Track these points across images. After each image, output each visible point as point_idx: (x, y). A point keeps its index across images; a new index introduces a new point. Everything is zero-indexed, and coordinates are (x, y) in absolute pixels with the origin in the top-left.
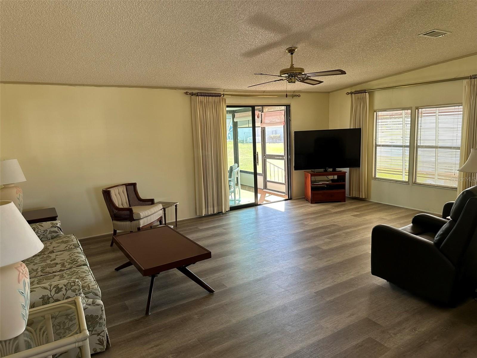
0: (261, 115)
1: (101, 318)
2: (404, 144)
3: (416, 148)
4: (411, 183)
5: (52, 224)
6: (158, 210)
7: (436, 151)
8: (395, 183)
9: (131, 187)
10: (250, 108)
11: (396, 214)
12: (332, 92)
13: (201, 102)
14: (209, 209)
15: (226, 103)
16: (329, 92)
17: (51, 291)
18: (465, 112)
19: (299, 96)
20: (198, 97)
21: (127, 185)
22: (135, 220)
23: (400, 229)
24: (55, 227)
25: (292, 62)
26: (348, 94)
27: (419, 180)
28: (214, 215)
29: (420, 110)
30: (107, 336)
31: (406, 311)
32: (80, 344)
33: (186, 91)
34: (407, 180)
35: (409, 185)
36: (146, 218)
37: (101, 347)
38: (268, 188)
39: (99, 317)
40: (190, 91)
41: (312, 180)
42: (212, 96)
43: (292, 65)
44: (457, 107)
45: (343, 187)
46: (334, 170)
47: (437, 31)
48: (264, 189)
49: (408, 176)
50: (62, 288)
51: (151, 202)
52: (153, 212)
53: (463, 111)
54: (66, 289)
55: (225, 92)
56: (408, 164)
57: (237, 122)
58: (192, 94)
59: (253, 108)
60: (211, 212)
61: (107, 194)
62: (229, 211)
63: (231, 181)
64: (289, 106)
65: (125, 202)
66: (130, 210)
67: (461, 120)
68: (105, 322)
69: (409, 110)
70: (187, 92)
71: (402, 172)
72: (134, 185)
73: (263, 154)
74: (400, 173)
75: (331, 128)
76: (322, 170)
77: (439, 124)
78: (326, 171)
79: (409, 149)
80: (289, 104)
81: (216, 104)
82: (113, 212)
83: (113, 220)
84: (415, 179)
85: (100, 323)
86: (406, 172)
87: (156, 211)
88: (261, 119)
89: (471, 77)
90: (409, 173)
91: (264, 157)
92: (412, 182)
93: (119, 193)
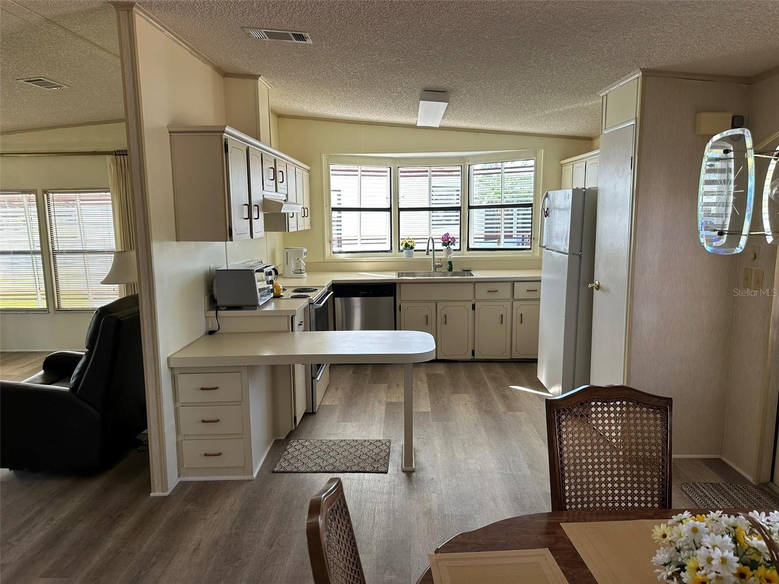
2: (32, 250)
3: (53, 254)
4: (51, 310)
7: (84, 257)
8: (25, 313)
11: (31, 364)
18: (115, 202)
23: (24, 382)
27: (65, 305)
29: (50, 195)
31: (40, 501)
34: (46, 307)
35: (48, 314)
44: (104, 194)
47: (46, 80)
49: (45, 301)
53: (112, 199)
56: (43, 281)
67: (111, 212)
69: (32, 195)
71: (35, 295)
74: (33, 296)
77: (83, 218)
79: (41, 257)
84: (58, 302)
86: (42, 294)
89: (115, 152)
90: (46, 294)
92: (54, 308)
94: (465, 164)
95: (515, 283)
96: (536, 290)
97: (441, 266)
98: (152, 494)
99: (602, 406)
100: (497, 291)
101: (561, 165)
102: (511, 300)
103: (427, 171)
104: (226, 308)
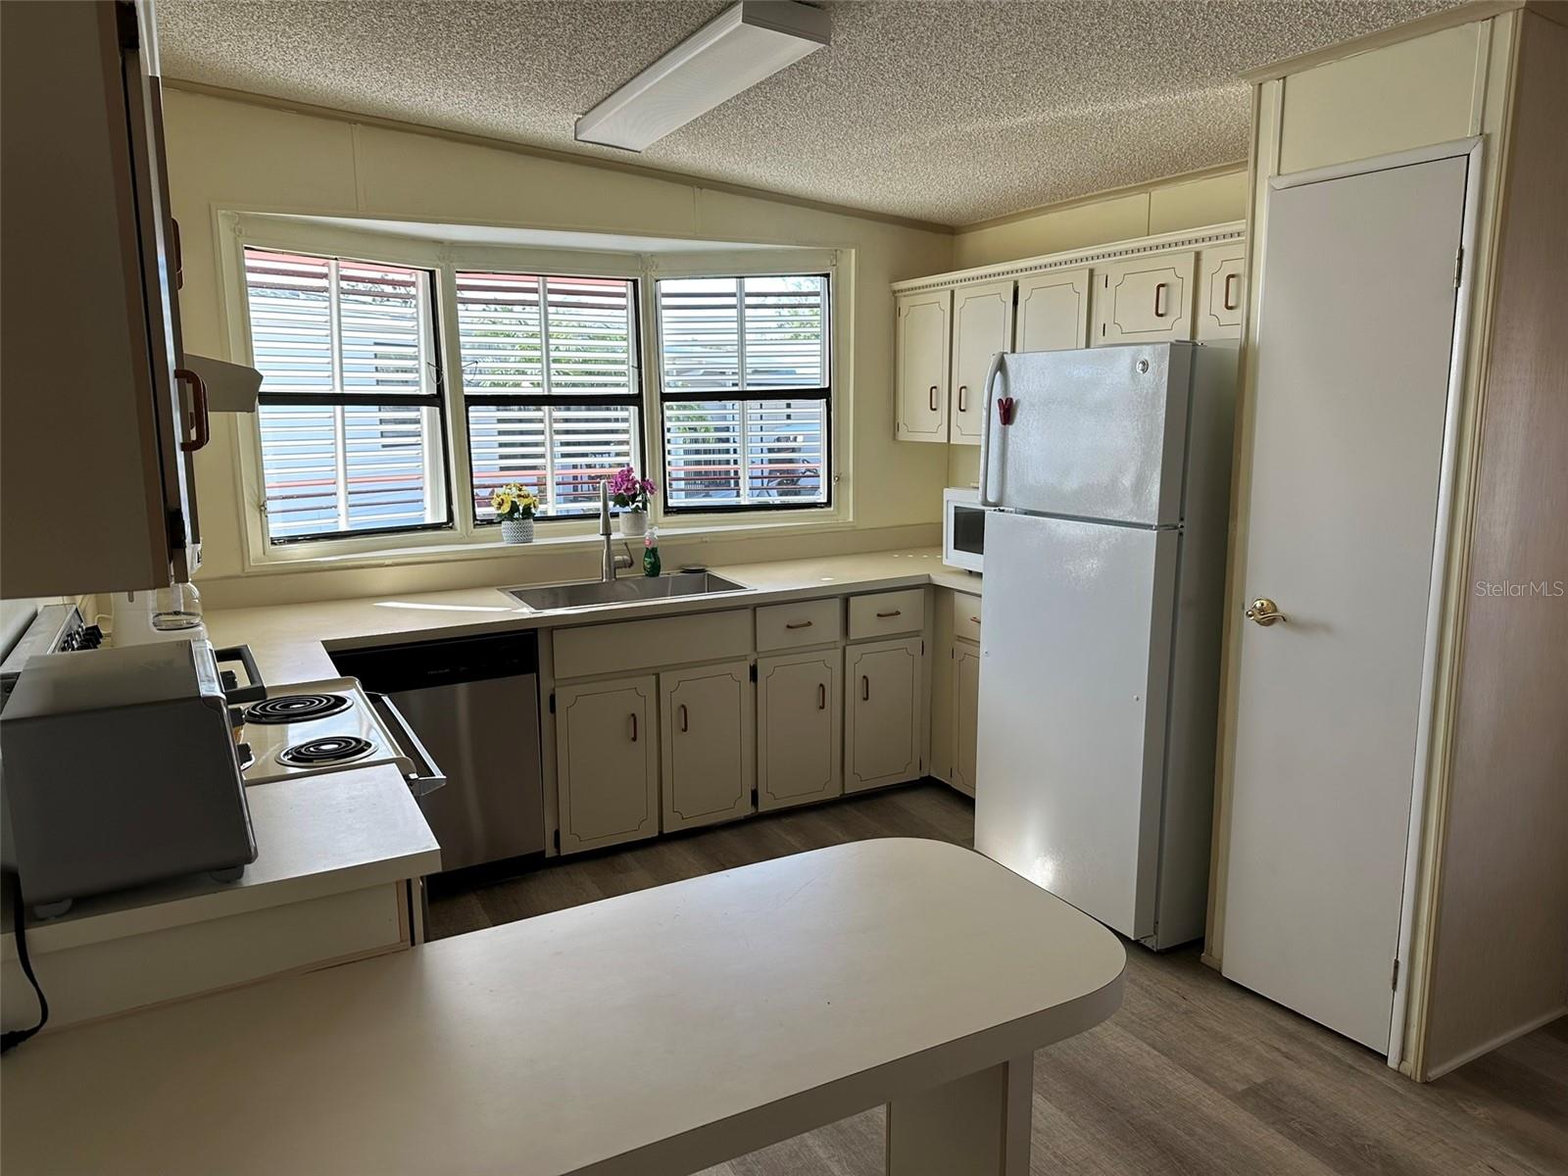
94: (646, 276)
95: (852, 599)
96: (898, 613)
97: (631, 564)
100: (809, 624)
101: (894, 292)
102: (840, 645)
103: (535, 291)
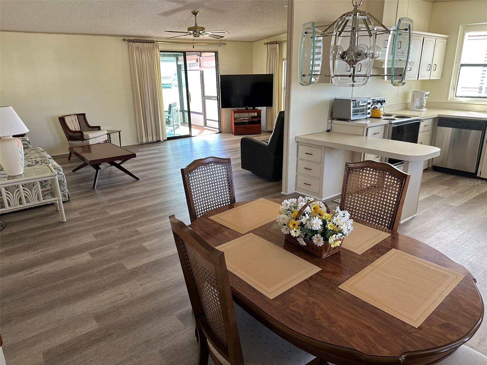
0: (200, 59)
1: (63, 182)
5: (23, 138)
6: (103, 134)
9: (82, 117)
10: (181, 53)
12: (255, 41)
13: (138, 48)
14: (149, 137)
15: (159, 48)
16: (252, 42)
17: (33, 163)
19: (225, 44)
20: (134, 43)
21: (78, 115)
22: (85, 140)
24: (25, 141)
25: (196, 22)
26: (265, 44)
28: (153, 143)
30: (68, 193)
32: (53, 177)
33: (123, 38)
36: (94, 139)
37: (65, 198)
38: (207, 125)
39: (62, 181)
40: (127, 38)
41: (235, 117)
42: (147, 43)
43: (196, 24)
45: (259, 122)
46: (254, 108)
48: (204, 126)
50: (39, 161)
51: (99, 128)
52: (99, 135)
54: (41, 162)
55: (158, 39)
57: (180, 65)
58: (129, 41)
59: (185, 53)
60: (150, 140)
61: (62, 120)
62: (166, 140)
63: (170, 117)
64: (217, 52)
65: (77, 128)
66: (81, 132)
68: (66, 185)
70: (125, 39)
72: (84, 115)
73: (203, 95)
75: (255, 73)
76: (244, 108)
78: (247, 109)
80: (217, 51)
81: (151, 50)
82: (68, 134)
83: (68, 140)
85: (63, 185)
87: (102, 134)
88: (199, 63)
91: (204, 98)
93: (72, 121)
98: (282, 192)
99: (373, 171)
104: (336, 119)
